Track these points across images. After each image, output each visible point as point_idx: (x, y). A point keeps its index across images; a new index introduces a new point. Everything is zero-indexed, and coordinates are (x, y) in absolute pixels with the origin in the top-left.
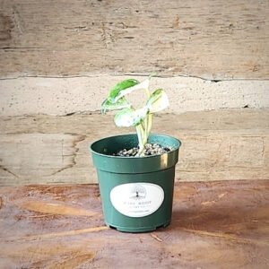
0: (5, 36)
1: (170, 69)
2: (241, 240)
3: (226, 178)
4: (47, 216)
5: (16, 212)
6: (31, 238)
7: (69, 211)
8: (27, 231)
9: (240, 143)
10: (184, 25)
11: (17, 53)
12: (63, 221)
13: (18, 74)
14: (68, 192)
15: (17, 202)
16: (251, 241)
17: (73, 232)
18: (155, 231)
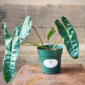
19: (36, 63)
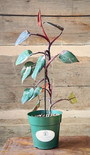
0: (13, 99)
1: (56, 107)
2: (74, 151)
3: (70, 135)
4: (24, 145)
5: (16, 144)
6: (20, 151)
7: (30, 144)
8: (19, 149)
9: (73, 126)
10: (59, 96)
11: (17, 103)
12: (28, 146)
13: (17, 108)
14: (30, 139)
15: (16, 141)
16: (76, 151)
17: (31, 149)
18: (52, 149)
19: (27, 135)
